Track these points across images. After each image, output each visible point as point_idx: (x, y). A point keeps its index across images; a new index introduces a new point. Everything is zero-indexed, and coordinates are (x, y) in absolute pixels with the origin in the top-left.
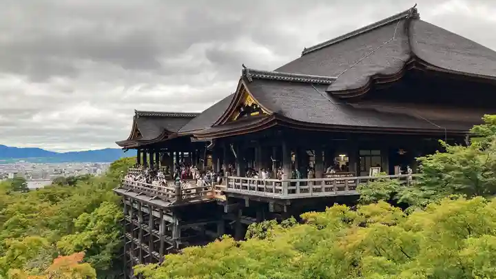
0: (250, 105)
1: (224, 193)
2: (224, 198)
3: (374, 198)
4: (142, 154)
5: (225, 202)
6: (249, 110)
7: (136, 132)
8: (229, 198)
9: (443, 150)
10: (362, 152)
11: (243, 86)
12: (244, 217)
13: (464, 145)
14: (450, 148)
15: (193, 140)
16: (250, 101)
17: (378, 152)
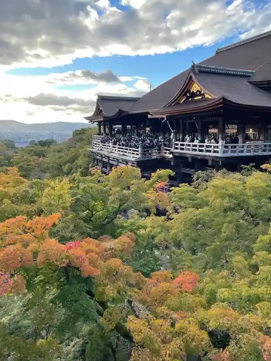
0: (195, 91)
1: (171, 153)
2: (171, 156)
5: (172, 158)
6: (193, 95)
8: (174, 156)
10: (269, 126)
11: (191, 77)
12: (185, 168)
15: (149, 116)
16: (195, 88)
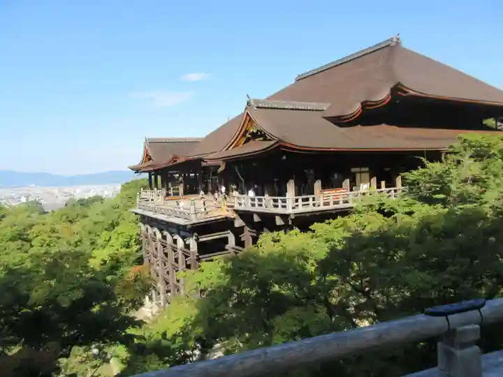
0: (255, 131)
1: (234, 211)
2: (234, 215)
3: (365, 208)
4: (153, 177)
7: (148, 157)
9: (424, 166)
10: (353, 170)
13: (441, 162)
14: (429, 165)
15: (204, 164)
17: (367, 169)
